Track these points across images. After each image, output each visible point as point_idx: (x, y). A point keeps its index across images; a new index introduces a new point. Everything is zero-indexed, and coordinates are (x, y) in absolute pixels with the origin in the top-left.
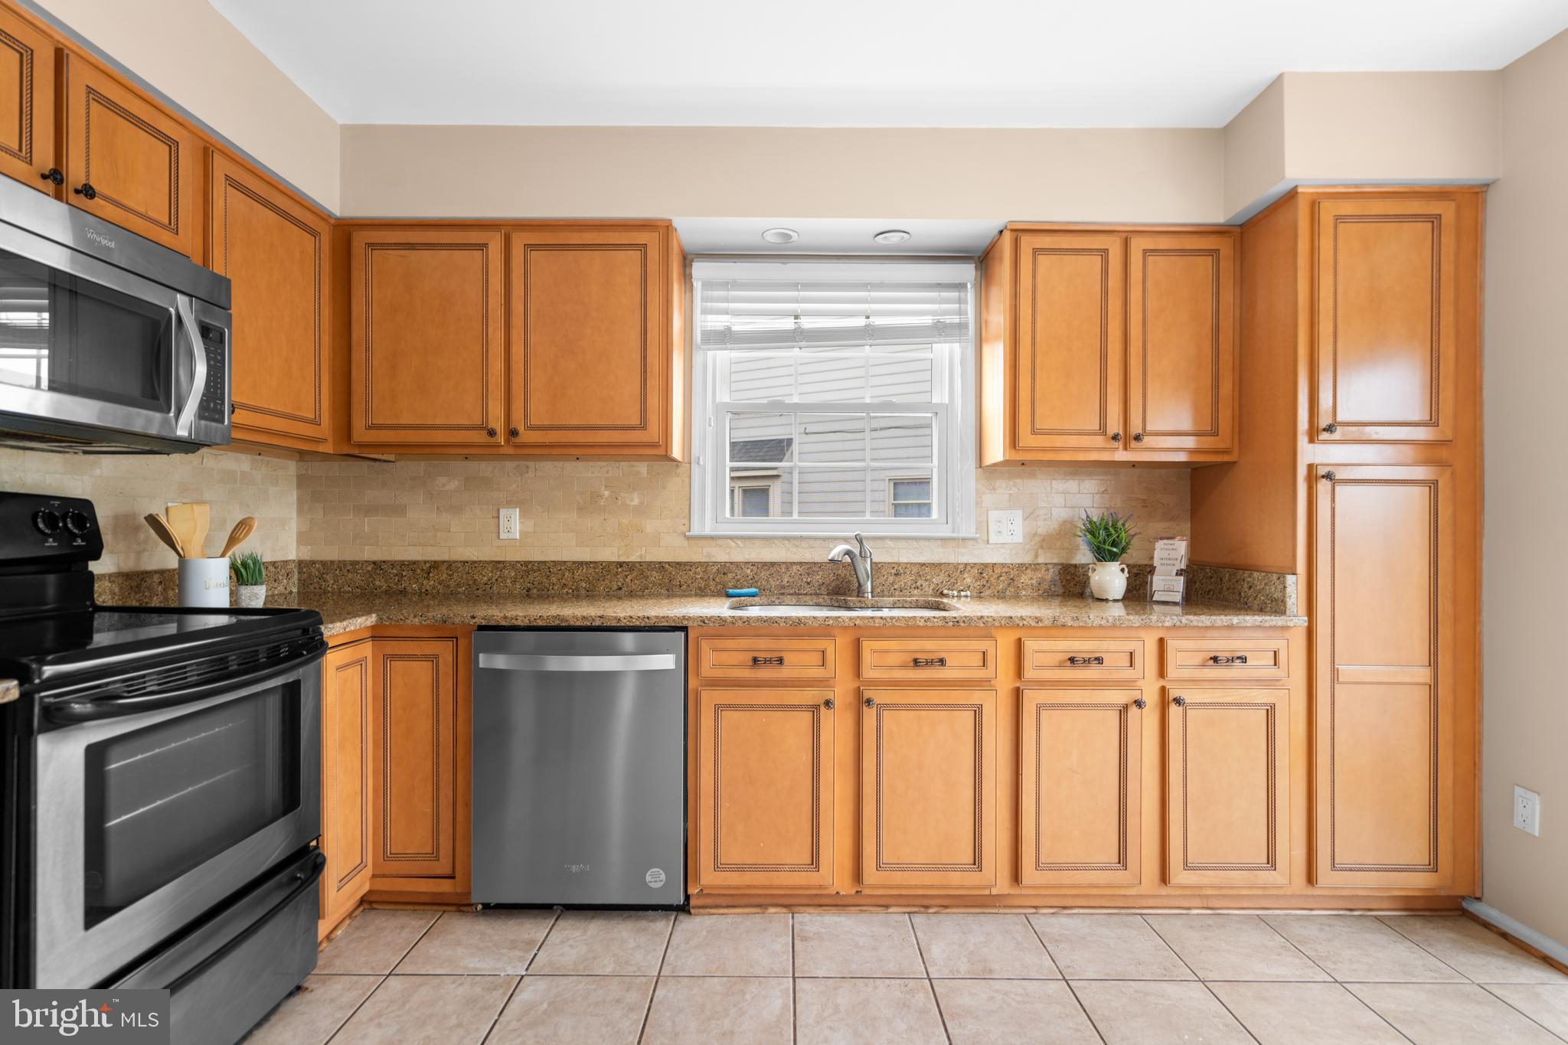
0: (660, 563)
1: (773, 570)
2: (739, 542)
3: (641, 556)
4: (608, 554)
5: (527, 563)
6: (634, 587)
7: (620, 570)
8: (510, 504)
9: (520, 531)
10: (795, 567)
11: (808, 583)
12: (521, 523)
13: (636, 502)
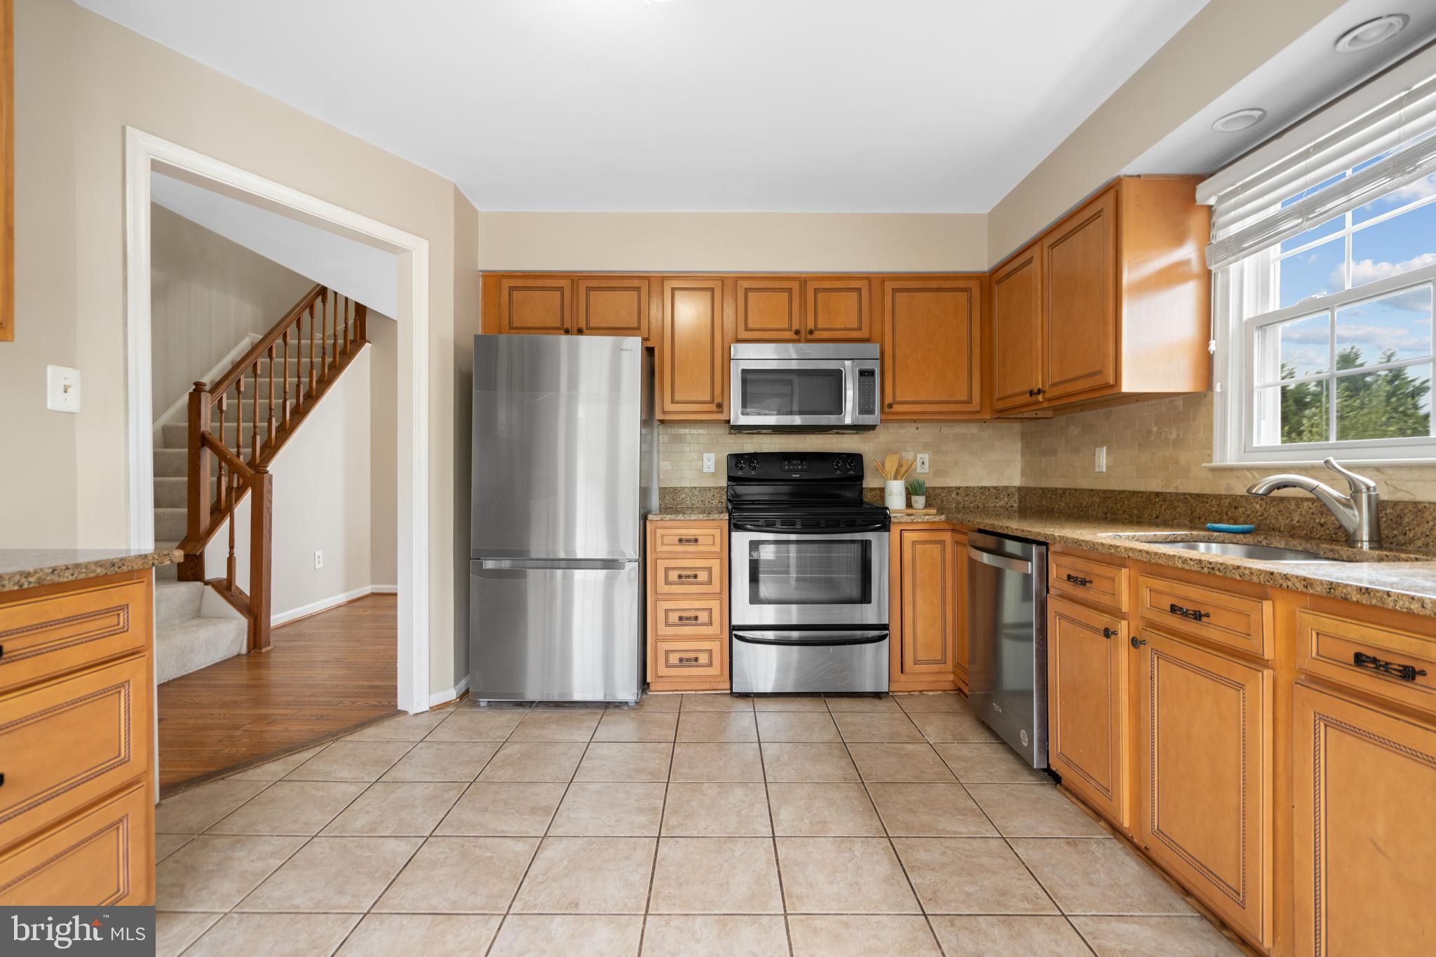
0: (1184, 494)
1: (1282, 506)
2: (1255, 474)
3: (1176, 488)
4: (1155, 485)
5: (1105, 492)
6: (1167, 517)
7: (1157, 499)
8: (1102, 444)
9: (1106, 465)
10: (1305, 504)
11: (1322, 525)
12: (1107, 458)
13: (1174, 436)
